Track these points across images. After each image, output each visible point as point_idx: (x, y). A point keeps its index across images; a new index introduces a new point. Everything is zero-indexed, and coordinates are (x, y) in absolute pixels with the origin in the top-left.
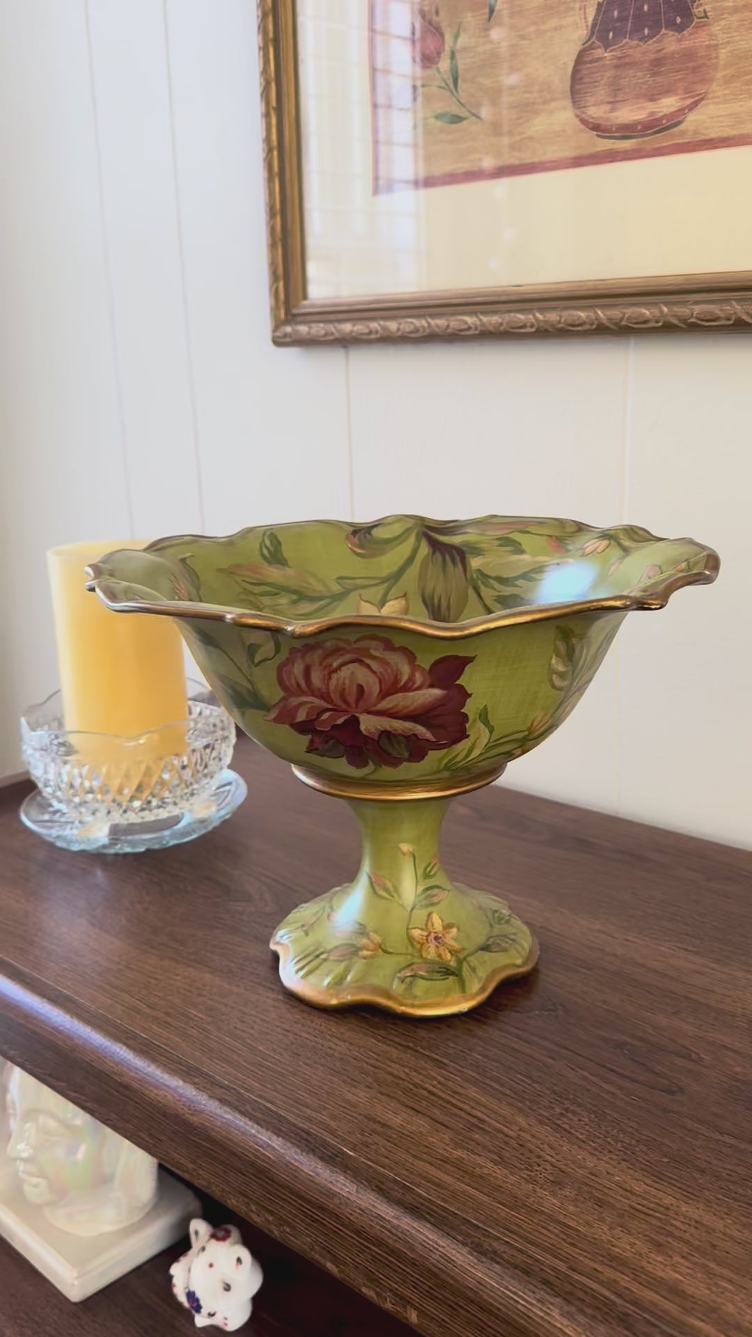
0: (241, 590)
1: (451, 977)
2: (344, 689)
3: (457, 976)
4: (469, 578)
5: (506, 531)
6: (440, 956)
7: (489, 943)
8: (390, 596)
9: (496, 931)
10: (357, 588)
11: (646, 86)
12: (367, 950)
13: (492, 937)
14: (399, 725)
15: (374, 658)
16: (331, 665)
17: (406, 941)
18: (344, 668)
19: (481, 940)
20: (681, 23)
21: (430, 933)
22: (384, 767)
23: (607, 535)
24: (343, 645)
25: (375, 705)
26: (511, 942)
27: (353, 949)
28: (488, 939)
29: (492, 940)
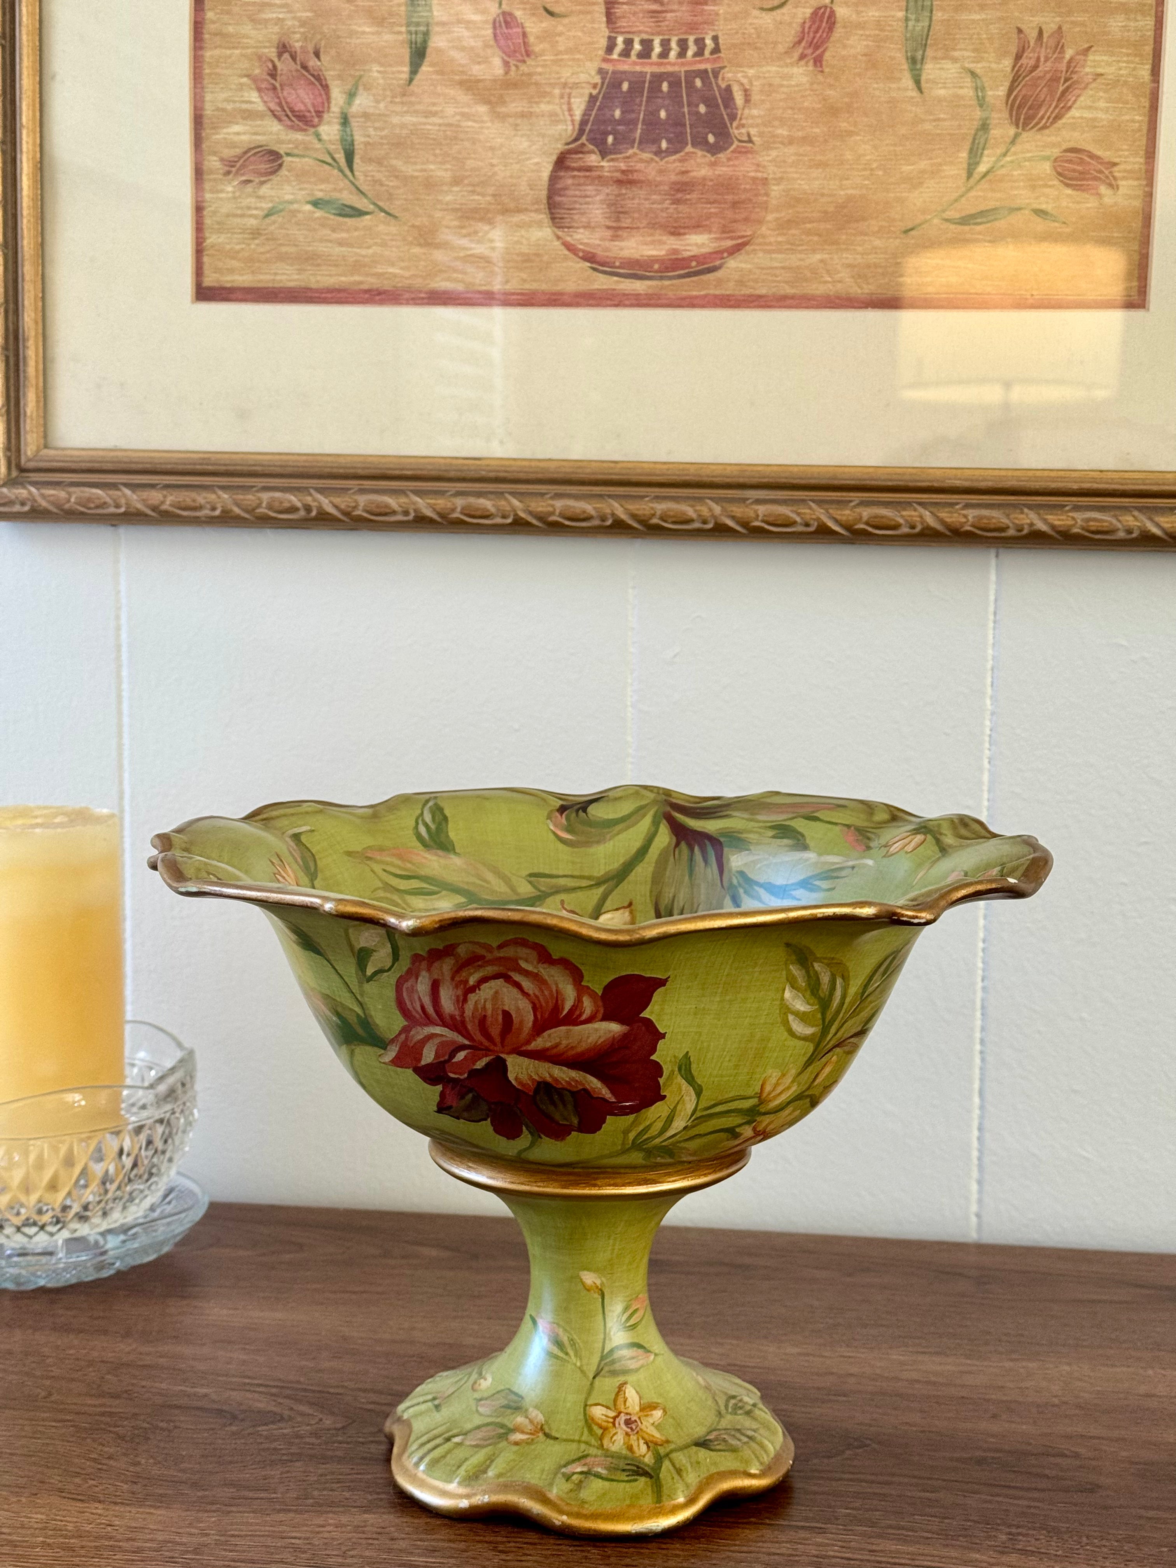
0: (381, 885)
1: (643, 1479)
2: (485, 1016)
3: (651, 1477)
4: (725, 884)
5: (785, 817)
6: (630, 1448)
7: (711, 1437)
8: (608, 904)
9: (727, 1421)
10: (558, 891)
11: (664, 215)
12: (523, 1432)
13: (715, 1430)
14: (562, 1074)
15: (526, 973)
16: (467, 981)
17: (581, 1424)
18: (484, 986)
19: (699, 1431)
20: (716, 142)
21: (620, 1413)
22: (545, 1139)
23: (925, 828)
24: (482, 952)
25: (528, 1042)
26: (745, 1439)
27: (502, 1431)
28: (709, 1433)
29: (715, 1433)
